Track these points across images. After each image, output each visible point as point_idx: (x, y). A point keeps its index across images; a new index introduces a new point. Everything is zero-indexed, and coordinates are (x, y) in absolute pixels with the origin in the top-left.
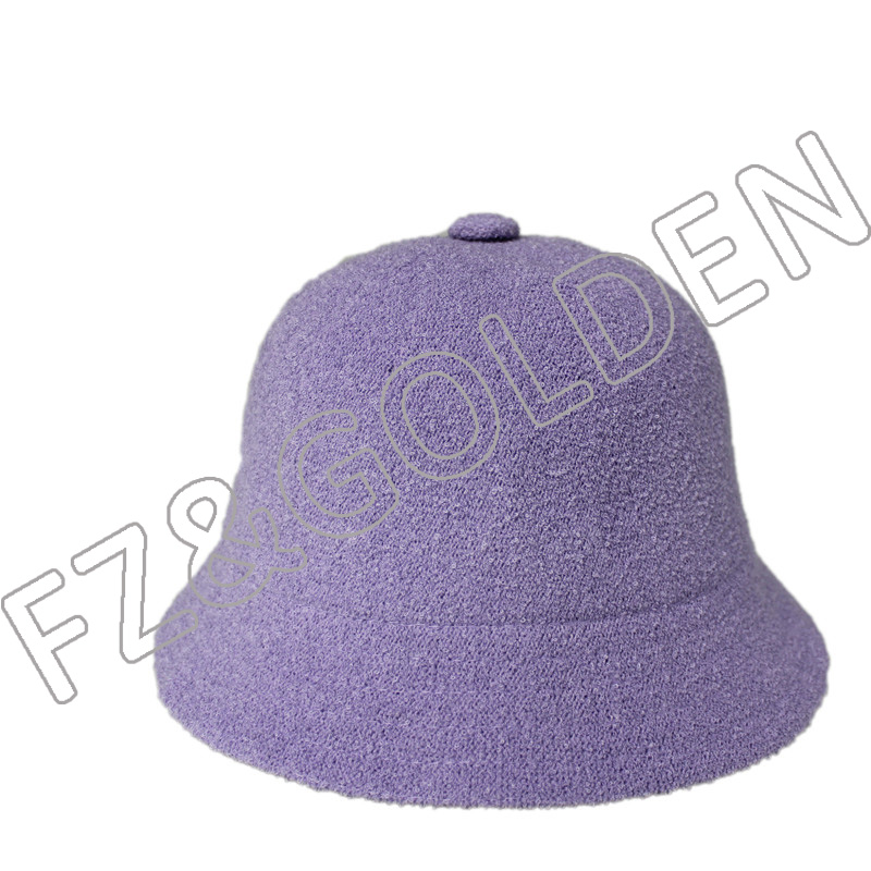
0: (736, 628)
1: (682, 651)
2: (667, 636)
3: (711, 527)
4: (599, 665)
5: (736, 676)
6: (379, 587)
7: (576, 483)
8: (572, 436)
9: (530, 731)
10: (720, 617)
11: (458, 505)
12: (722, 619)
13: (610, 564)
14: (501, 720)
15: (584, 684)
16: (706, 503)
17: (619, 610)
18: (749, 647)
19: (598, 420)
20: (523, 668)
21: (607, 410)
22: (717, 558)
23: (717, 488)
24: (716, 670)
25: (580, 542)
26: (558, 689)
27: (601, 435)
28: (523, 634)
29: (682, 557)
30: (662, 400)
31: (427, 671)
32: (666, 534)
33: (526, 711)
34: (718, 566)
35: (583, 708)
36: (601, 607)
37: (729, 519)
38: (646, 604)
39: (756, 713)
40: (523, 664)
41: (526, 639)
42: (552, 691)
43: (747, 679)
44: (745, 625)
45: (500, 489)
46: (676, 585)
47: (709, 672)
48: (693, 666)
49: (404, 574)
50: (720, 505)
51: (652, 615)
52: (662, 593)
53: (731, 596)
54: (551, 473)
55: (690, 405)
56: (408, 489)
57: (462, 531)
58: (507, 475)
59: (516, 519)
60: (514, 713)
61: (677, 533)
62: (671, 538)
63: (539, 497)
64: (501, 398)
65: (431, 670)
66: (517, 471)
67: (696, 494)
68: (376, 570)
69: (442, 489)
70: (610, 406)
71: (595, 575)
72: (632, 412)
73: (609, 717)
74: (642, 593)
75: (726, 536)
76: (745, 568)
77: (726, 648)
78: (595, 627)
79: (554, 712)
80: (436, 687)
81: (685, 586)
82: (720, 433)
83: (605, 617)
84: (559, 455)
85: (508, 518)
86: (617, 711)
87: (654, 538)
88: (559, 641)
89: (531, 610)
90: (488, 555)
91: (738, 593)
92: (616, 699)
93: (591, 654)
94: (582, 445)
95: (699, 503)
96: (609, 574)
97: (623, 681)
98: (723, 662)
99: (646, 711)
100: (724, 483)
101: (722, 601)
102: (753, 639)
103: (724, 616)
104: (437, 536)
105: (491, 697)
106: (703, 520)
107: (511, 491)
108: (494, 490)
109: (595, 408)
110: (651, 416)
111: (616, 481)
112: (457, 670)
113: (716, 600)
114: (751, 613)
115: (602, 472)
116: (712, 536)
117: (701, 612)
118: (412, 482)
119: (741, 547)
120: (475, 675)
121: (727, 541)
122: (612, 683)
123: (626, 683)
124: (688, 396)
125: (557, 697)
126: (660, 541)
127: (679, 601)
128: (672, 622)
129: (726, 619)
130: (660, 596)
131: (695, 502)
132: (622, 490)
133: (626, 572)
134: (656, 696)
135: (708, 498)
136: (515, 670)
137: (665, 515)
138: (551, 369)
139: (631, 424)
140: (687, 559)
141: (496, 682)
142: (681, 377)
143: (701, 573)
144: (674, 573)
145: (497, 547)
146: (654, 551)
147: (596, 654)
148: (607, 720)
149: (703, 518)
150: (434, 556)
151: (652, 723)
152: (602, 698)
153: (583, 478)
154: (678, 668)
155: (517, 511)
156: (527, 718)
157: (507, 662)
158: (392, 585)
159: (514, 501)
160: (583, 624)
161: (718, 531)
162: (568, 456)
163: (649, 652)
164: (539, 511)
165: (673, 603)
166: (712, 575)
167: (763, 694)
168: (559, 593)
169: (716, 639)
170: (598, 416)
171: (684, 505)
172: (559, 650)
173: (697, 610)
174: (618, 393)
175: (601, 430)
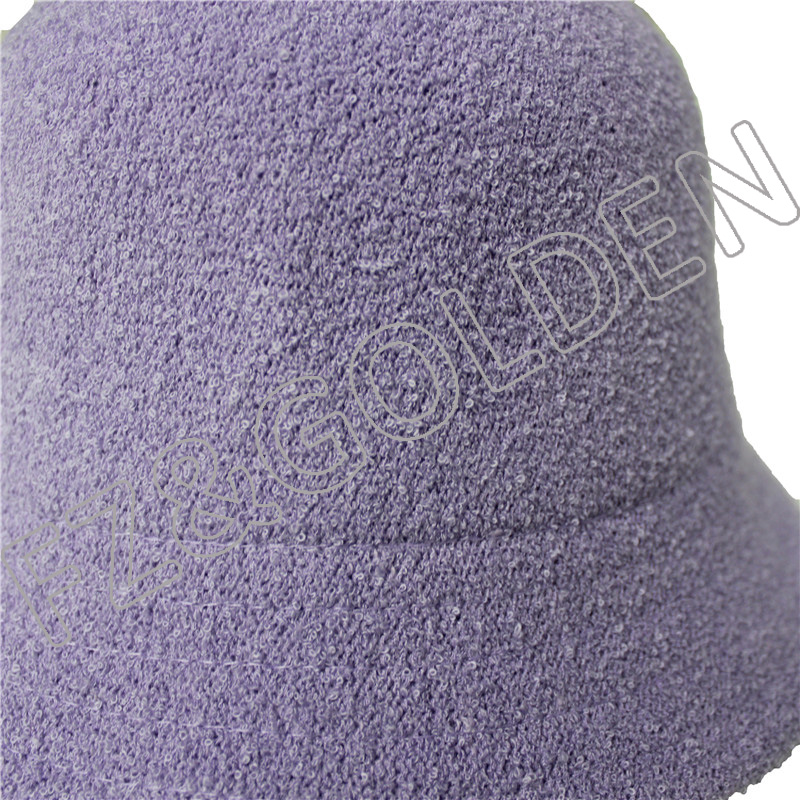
0: (703, 560)
1: (601, 603)
2: (575, 577)
3: (669, 386)
4: (443, 625)
5: (695, 647)
6: (70, 464)
7: (411, 287)
8: (405, 197)
9: (301, 743)
10: (674, 542)
11: (194, 321)
12: (678, 546)
13: (475, 440)
14: (249, 719)
15: (412, 660)
16: (663, 342)
17: (487, 525)
18: (722, 593)
19: (458, 170)
20: (298, 626)
21: (477, 154)
22: (676, 439)
23: (684, 320)
24: (659, 637)
25: (416, 396)
26: (360, 667)
27: (463, 198)
28: (300, 561)
29: (613, 435)
30: (587, 146)
31: (137, 617)
32: (585, 392)
33: (297, 705)
34: (676, 454)
35: (405, 704)
36: (451, 519)
37: (701, 374)
38: (539, 518)
39: (725, 711)
40: (297, 617)
41: (305, 572)
42: (348, 671)
43: (713, 650)
44: (718, 555)
45: (265, 290)
46: (599, 486)
47: (646, 640)
48: (620, 628)
49: (107, 444)
50: (688, 348)
51: (550, 537)
52: (572, 498)
53: (696, 506)
54: (363, 265)
55: (641, 165)
56: (115, 294)
57: (199, 368)
58: (277, 266)
59: (294, 349)
60: (275, 708)
61: (606, 391)
62: (595, 399)
63: (338, 309)
64: (273, 122)
65: (143, 617)
66: (297, 259)
67: (646, 324)
68: (67, 434)
69: (170, 292)
70: (484, 147)
71: (443, 459)
72: (526, 161)
73: (452, 724)
74: (532, 496)
75: (694, 403)
76: (725, 458)
77: (679, 597)
78: (441, 557)
79: (349, 710)
80: (148, 646)
81: (614, 488)
82: (695, 226)
83: (458, 537)
84: (380, 231)
85: (277, 347)
86: (470, 712)
87: (562, 398)
88: (368, 578)
89: (316, 520)
90: (241, 414)
91: (711, 501)
92: (469, 689)
93: (427, 605)
94: (423, 214)
95: (650, 341)
96: (471, 460)
97: (485, 656)
98: (673, 622)
99: (524, 712)
100: (697, 313)
101: (680, 514)
102: (729, 578)
103: (682, 540)
104: (158, 378)
105: (236, 675)
106: (656, 373)
107: (284, 295)
108: (254, 293)
109: (453, 147)
110: (565, 173)
111: (490, 288)
112: (183, 618)
113: (670, 511)
114: (730, 533)
115: (464, 269)
116: (670, 400)
117: (642, 533)
118: (121, 279)
119: (719, 424)
120: (213, 632)
121: (697, 411)
122: (465, 659)
123: (492, 660)
124: (637, 150)
125: (357, 684)
126: (573, 404)
127: (601, 513)
128: (587, 550)
129: (685, 545)
130: (566, 504)
131: (643, 338)
132: (502, 304)
133: (503, 457)
134: (544, 684)
135: (667, 334)
136: (284, 628)
137: (586, 357)
138: (373, 73)
139: (524, 183)
140: (622, 440)
141: (248, 648)
142: (628, 114)
143: (646, 466)
144: (594, 463)
145: (258, 400)
146: (559, 421)
147: (438, 606)
148: (448, 728)
149: (657, 368)
150: (152, 413)
151: (533, 735)
152: (442, 688)
153: (426, 277)
154: (591, 633)
155: (295, 333)
156: (297, 717)
157: (270, 612)
158: (88, 461)
159: (290, 314)
160: (416, 548)
161: (682, 393)
162: (395, 234)
163: (538, 603)
164: (338, 335)
165: (592, 516)
166: (666, 470)
167: (740, 676)
168: (370, 490)
169: (665, 582)
170: (458, 161)
171: (622, 341)
172: (365, 595)
173: (633, 528)
174: (500, 123)
175: (462, 188)
